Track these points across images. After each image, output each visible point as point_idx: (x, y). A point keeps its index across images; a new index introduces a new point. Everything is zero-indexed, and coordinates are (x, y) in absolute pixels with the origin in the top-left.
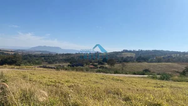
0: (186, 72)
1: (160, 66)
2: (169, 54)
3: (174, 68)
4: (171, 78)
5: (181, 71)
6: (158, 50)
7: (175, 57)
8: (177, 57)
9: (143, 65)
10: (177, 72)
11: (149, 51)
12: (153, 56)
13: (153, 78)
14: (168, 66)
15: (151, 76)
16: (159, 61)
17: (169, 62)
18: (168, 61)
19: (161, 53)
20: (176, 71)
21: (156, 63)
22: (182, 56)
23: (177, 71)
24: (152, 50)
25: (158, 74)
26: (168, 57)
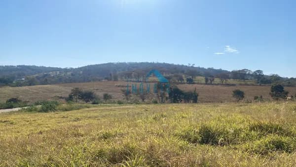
0: (73, 97)
1: (35, 91)
2: (45, 72)
3: (56, 92)
4: (57, 108)
5: (67, 96)
6: (28, 65)
7: (54, 77)
8: (56, 75)
9: (4, 92)
10: (61, 98)
11: (13, 66)
12: (20, 76)
13: (30, 111)
14: (47, 90)
15: (26, 108)
16: (31, 83)
17: (47, 84)
18: (45, 82)
19: (33, 70)
20: (58, 97)
21: (27, 87)
22: (63, 74)
23: (60, 96)
24: (18, 66)
25: (37, 104)
26: (44, 76)
